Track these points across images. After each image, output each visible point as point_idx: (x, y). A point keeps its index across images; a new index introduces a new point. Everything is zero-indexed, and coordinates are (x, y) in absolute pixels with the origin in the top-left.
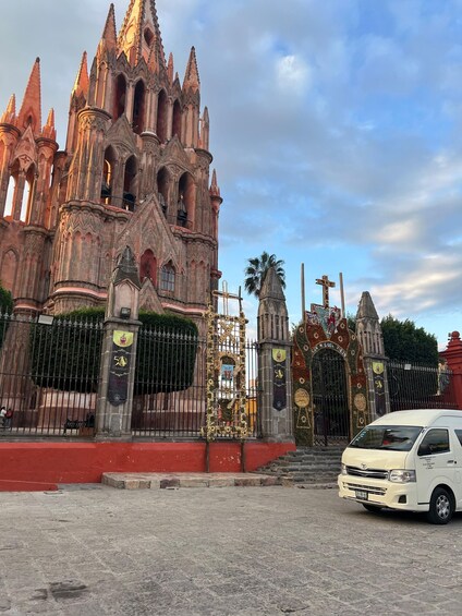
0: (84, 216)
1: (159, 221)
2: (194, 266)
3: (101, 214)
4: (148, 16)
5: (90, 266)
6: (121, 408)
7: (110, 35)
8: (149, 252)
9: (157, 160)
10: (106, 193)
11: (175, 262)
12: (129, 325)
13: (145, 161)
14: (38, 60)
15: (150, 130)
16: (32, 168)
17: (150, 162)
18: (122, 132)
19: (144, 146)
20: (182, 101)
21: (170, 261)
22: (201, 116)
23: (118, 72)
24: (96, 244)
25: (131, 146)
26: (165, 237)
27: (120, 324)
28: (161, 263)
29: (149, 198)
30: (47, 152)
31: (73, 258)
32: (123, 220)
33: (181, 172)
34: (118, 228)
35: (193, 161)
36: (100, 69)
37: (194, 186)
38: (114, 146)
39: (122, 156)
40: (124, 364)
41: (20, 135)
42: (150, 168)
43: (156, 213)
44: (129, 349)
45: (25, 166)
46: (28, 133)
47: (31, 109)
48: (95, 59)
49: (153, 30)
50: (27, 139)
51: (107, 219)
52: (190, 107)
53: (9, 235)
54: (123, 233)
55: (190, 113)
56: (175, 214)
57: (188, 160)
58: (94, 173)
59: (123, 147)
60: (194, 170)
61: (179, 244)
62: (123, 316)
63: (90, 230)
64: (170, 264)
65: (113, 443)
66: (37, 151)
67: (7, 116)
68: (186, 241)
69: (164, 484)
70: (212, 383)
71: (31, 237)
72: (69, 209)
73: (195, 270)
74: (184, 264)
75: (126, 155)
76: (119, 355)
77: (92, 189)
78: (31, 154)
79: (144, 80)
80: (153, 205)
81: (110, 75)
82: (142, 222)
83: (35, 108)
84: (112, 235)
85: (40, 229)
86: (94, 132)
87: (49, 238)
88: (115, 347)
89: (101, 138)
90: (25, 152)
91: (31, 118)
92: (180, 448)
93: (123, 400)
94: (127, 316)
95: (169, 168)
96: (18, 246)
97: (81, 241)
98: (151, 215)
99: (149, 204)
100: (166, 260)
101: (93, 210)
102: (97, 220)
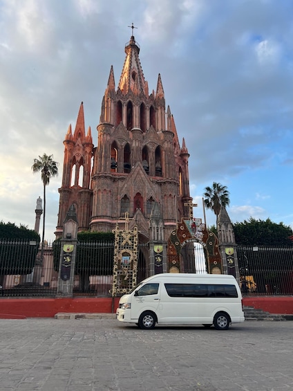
0: (102, 181)
1: (143, 176)
2: (166, 198)
3: (111, 178)
4: (134, 64)
5: (107, 207)
6: (68, 282)
7: (111, 82)
8: (138, 194)
9: (141, 142)
10: (113, 166)
11: (154, 198)
12: (71, 241)
13: (135, 145)
14: (82, 103)
15: (136, 127)
16: (82, 159)
17: (137, 145)
18: (121, 131)
19: (133, 136)
20: (154, 106)
21: (151, 197)
22: (166, 111)
23: (117, 100)
24: (109, 194)
25: (126, 138)
26: (147, 184)
27: (67, 241)
28: (145, 199)
29: (137, 165)
30: (88, 150)
31: (98, 203)
32: (123, 179)
33: (156, 146)
34: (120, 184)
35: (162, 138)
36: (107, 102)
37: (164, 152)
38: (117, 140)
39: (121, 144)
40: (69, 260)
41: (74, 144)
42: (137, 147)
43: (141, 172)
44: (71, 253)
45: (78, 159)
46: (79, 142)
47: (80, 129)
48: (104, 97)
49: (137, 72)
50: (78, 145)
51: (114, 180)
52: (159, 108)
53: (73, 195)
54: (124, 186)
55: (160, 111)
56: (154, 170)
57: (159, 138)
58: (106, 157)
59: (122, 139)
60: (163, 143)
61: (156, 187)
62: (68, 237)
63: (105, 188)
64: (151, 199)
65: (63, 299)
66: (84, 150)
67: (68, 135)
68: (160, 184)
69: (77, 317)
70: (117, 267)
71: (83, 195)
72: (94, 178)
73: (167, 200)
74: (160, 197)
75: (124, 144)
76: (66, 256)
77: (105, 166)
78: (81, 152)
79: (132, 100)
80: (139, 168)
81: (112, 104)
82: (133, 179)
83: (82, 127)
84: (117, 188)
85: (87, 190)
86: (105, 136)
87: (91, 194)
88: (65, 253)
89: (108, 138)
90: (78, 152)
91: (80, 133)
92: (99, 301)
93: (68, 278)
94: (70, 237)
95: (148, 145)
96: (77, 200)
97: (101, 194)
98: (138, 173)
99: (138, 168)
100: (149, 197)
101: (106, 177)
102: (109, 181)
